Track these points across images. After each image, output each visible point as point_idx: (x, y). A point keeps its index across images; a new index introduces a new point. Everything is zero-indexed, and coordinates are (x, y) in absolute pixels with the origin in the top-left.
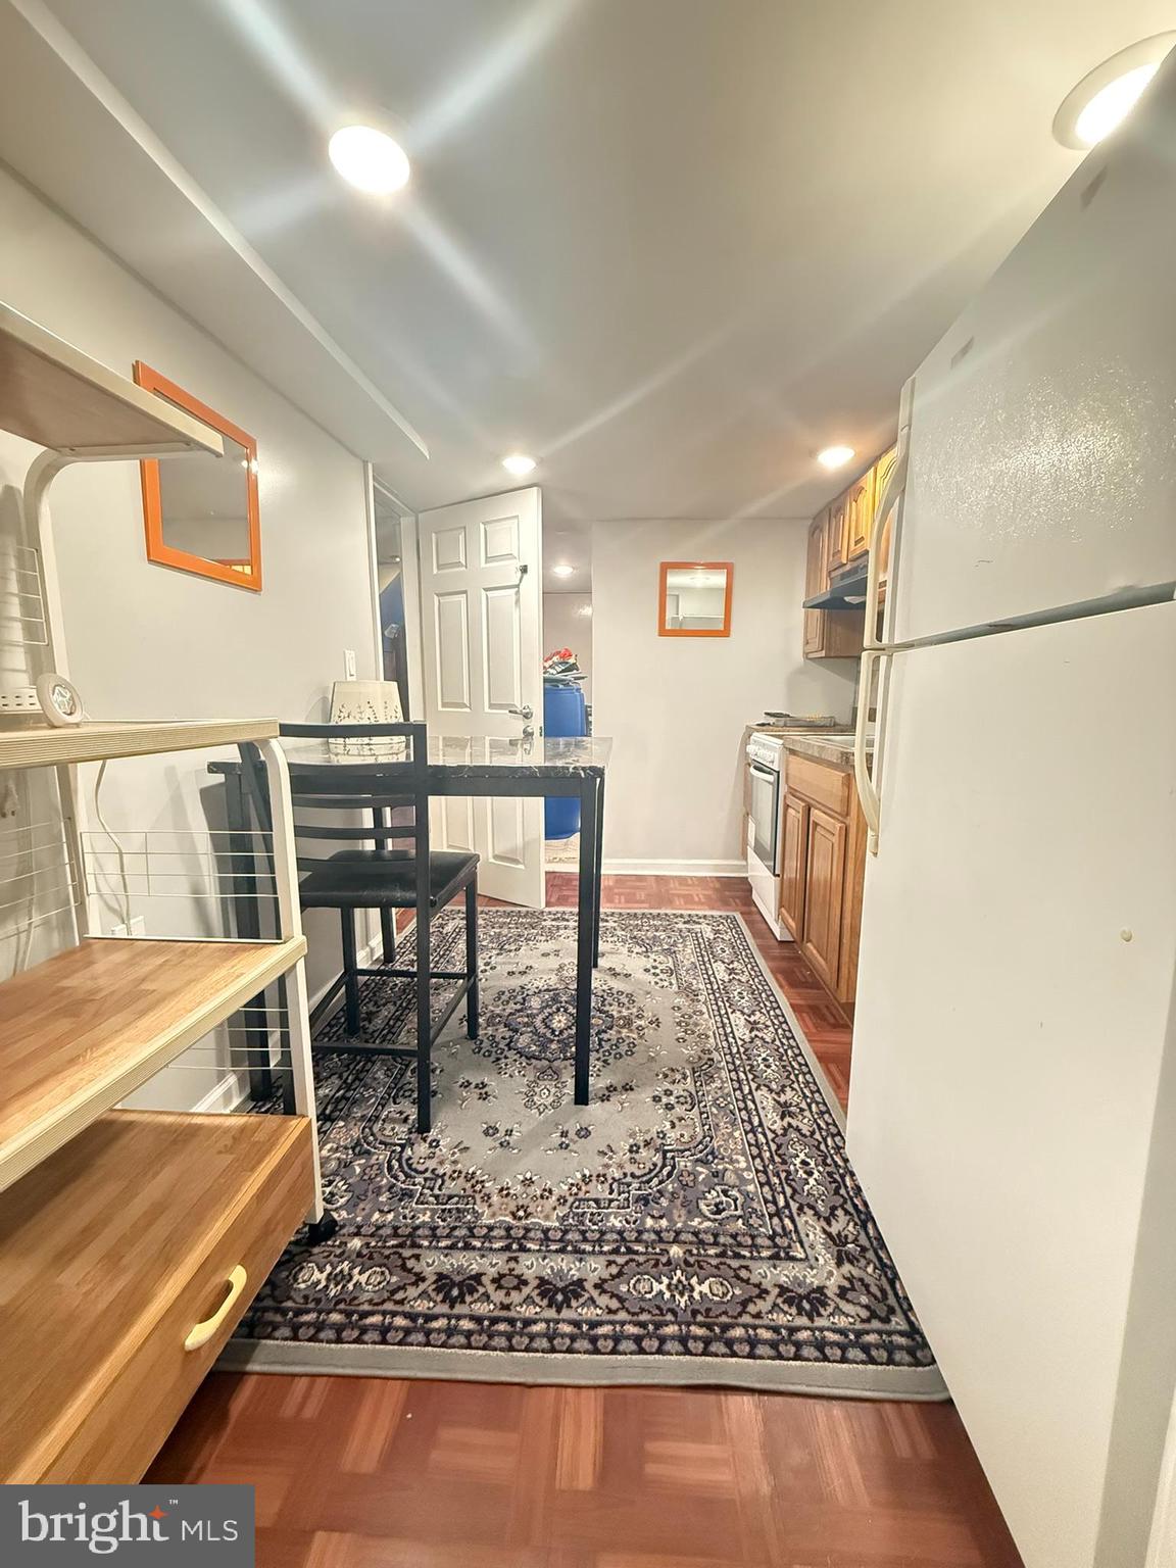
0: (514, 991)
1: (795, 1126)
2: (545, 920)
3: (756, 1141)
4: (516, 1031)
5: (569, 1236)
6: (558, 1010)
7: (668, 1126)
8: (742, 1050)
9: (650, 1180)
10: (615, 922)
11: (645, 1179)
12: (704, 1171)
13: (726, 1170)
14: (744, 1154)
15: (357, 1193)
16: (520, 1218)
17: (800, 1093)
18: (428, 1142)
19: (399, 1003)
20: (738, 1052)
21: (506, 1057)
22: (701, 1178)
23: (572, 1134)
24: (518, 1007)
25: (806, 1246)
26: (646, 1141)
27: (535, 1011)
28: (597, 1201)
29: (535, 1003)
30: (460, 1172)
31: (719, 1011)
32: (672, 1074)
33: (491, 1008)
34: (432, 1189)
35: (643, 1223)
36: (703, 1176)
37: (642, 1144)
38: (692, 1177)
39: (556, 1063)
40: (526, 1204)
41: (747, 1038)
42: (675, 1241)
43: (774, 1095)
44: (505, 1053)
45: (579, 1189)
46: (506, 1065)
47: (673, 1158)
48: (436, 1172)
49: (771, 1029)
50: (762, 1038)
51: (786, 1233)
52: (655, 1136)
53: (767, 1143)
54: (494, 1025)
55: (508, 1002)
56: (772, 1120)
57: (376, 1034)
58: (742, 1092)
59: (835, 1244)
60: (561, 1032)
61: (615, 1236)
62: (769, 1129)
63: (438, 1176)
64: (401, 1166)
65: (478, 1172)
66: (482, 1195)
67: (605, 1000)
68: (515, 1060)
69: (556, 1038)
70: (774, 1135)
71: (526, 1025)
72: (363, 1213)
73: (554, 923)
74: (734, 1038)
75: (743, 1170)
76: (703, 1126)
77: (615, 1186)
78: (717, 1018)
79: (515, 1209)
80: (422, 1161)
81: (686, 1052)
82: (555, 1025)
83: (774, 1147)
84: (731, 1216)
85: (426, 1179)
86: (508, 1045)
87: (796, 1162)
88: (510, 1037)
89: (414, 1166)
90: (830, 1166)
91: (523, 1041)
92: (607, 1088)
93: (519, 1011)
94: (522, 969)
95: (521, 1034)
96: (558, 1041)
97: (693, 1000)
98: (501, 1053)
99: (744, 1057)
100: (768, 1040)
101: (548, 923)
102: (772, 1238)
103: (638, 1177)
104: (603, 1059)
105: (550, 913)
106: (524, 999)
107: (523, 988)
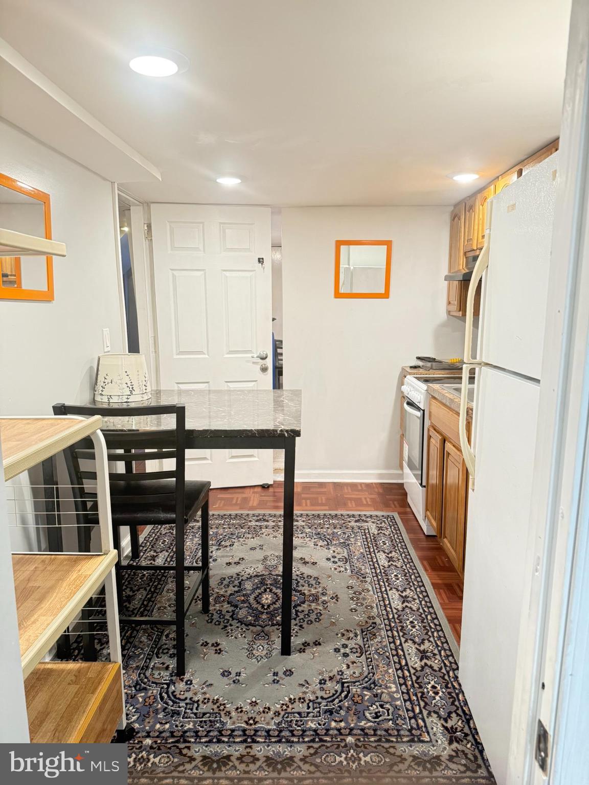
0: (232, 577)
1: (429, 665)
2: (250, 521)
3: (403, 675)
4: (236, 606)
5: (283, 734)
6: (265, 590)
7: (345, 667)
8: (396, 616)
9: (334, 700)
10: (303, 521)
11: (330, 700)
12: (369, 694)
13: (382, 693)
14: (395, 683)
15: (142, 713)
16: (251, 725)
17: (434, 644)
18: (184, 682)
19: (148, 589)
20: (393, 617)
21: (231, 625)
22: (366, 698)
23: (281, 674)
24: (236, 589)
25: (431, 734)
26: (330, 677)
27: (248, 592)
28: (299, 713)
29: (248, 586)
30: (209, 699)
31: (380, 589)
32: (348, 633)
33: (216, 590)
34: (192, 709)
35: (330, 724)
36: (368, 697)
37: (327, 679)
38: (360, 698)
39: (267, 628)
40: (253, 716)
41: (400, 608)
42: (350, 734)
43: (416, 646)
44: (230, 622)
45: (288, 707)
46: (232, 630)
47: (348, 687)
48: (193, 700)
49: (417, 601)
50: (411, 608)
51: (419, 728)
52: (336, 674)
53: (410, 676)
54: (220, 603)
55: (228, 586)
56: (415, 662)
57: (136, 612)
58: (395, 644)
59: (449, 732)
60: (269, 606)
61: (312, 733)
62: (412, 667)
63: (194, 702)
64: (168, 696)
65: (221, 699)
66: (224, 712)
67: (299, 582)
68: (238, 627)
69: (265, 611)
70: (415, 671)
71: (243, 602)
72: (150, 725)
73: (257, 523)
74: (391, 608)
75: (394, 692)
76: (368, 666)
77: (311, 704)
78: (379, 594)
79: (247, 720)
80: (182, 693)
81: (357, 618)
82: (264, 601)
83: (414, 678)
84: (385, 719)
85: (187, 704)
86: (232, 617)
87: (428, 687)
88: (233, 611)
89: (178, 696)
90: (450, 688)
91: (242, 613)
92: (303, 644)
93: (237, 592)
94: (236, 560)
95: (240, 609)
96: (267, 613)
97: (362, 581)
98: (228, 622)
99: (397, 621)
100: (415, 608)
101: (253, 523)
102: (410, 731)
103: (326, 699)
104: (299, 624)
105: (254, 515)
106: (240, 583)
107: (238, 575)
